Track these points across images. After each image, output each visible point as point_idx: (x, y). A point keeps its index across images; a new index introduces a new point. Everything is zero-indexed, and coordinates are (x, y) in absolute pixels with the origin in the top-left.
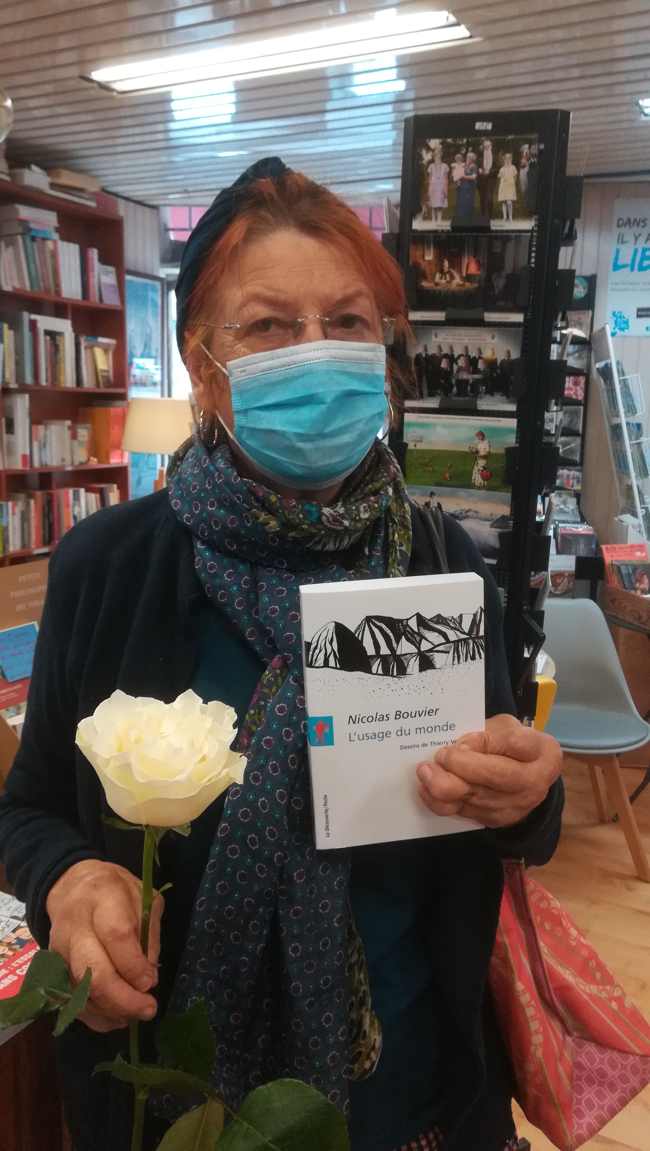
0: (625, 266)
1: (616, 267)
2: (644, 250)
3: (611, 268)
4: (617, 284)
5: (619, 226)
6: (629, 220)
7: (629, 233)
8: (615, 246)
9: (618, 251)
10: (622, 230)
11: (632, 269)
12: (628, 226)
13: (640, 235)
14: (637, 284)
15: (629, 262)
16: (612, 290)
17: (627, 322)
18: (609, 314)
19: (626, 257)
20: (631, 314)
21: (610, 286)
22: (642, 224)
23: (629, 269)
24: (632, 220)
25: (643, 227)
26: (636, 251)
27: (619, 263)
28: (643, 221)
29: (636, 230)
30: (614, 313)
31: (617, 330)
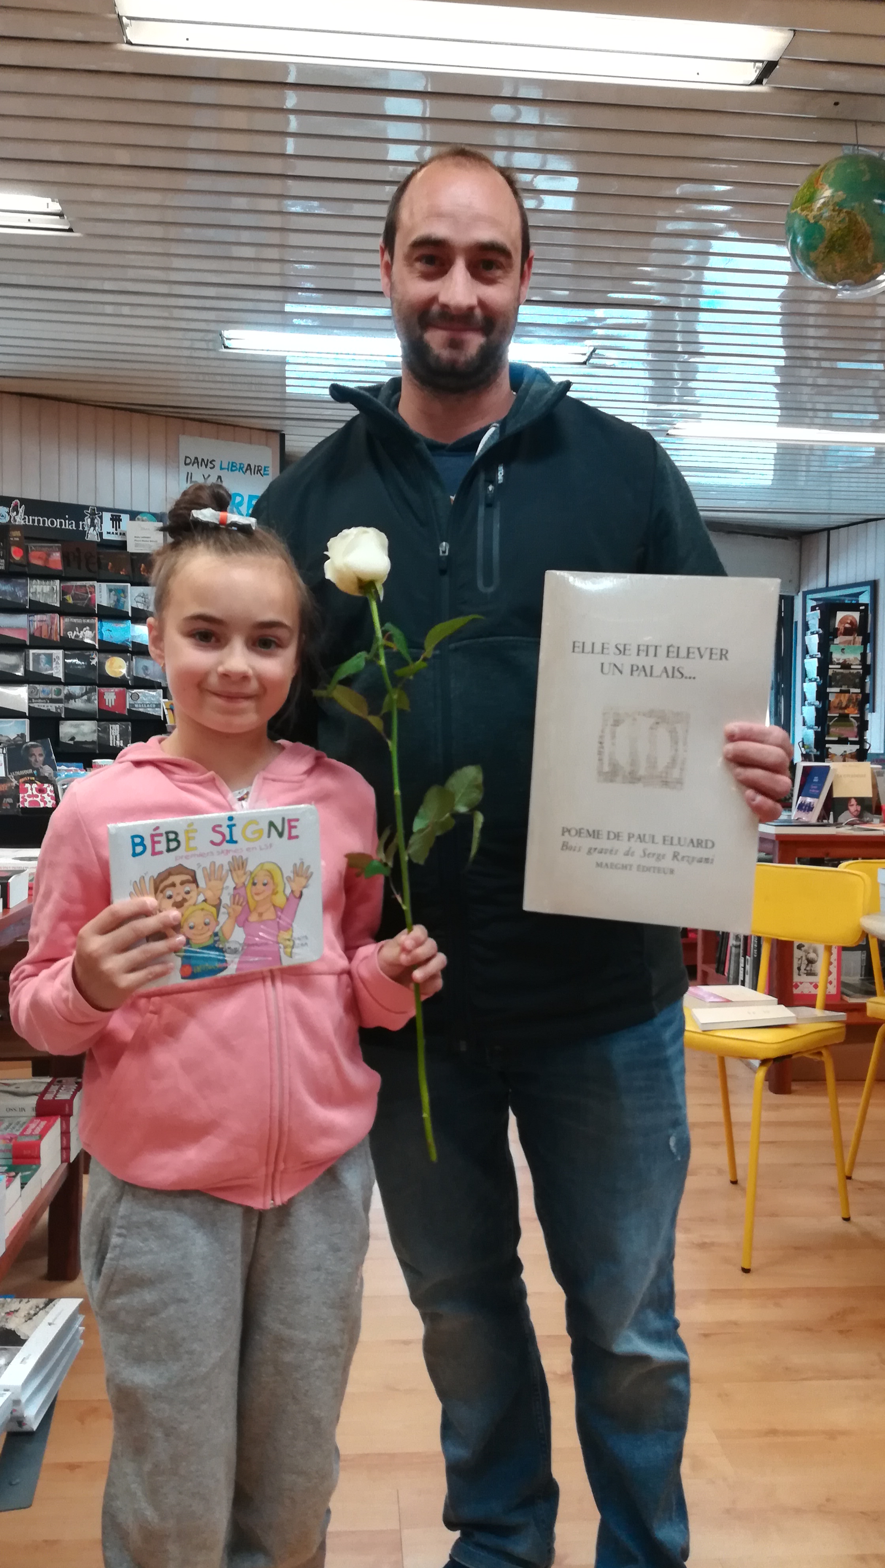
5: (186, 464)
6: (196, 458)
10: (190, 468)
12: (196, 465)
13: (209, 476)
22: (210, 465)
24: (200, 461)
25: (211, 468)
28: (211, 463)
29: (204, 471)
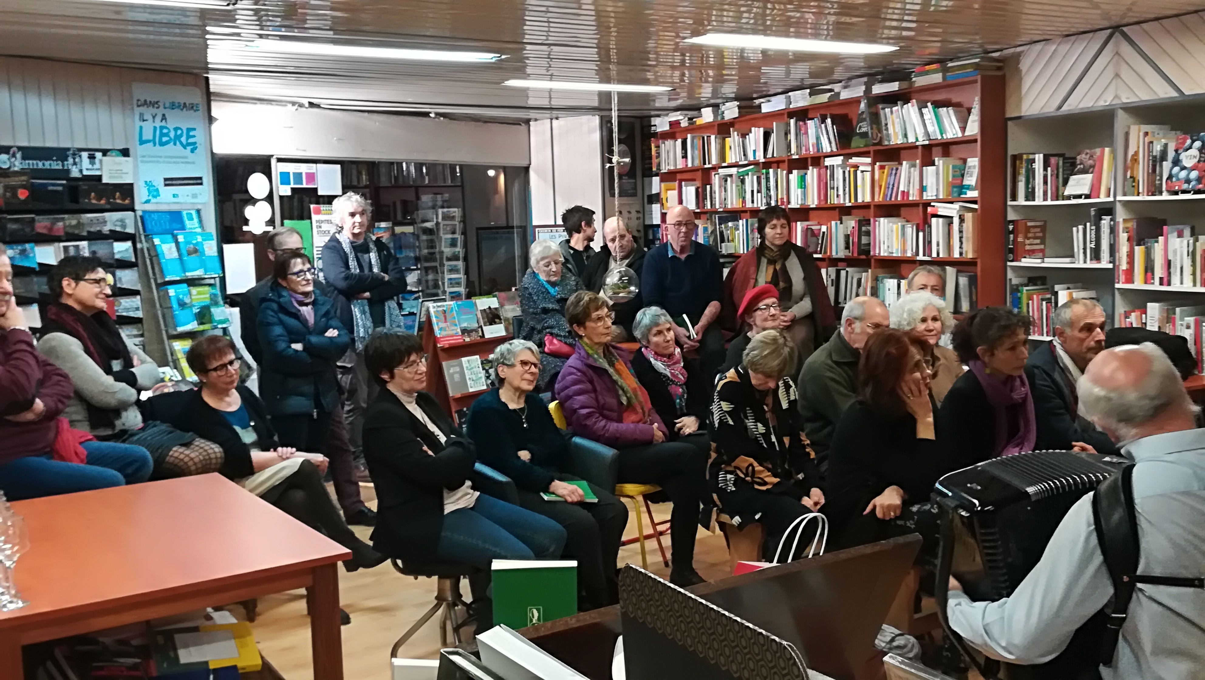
0: (148, 141)
1: (142, 142)
2: (162, 128)
3: (138, 143)
4: (144, 157)
7: (148, 112)
8: (138, 123)
9: (141, 128)
10: (142, 109)
11: (155, 145)
12: (145, 106)
13: (156, 115)
14: (161, 157)
15: (151, 138)
16: (142, 162)
17: (157, 190)
18: (142, 184)
19: (148, 134)
20: (160, 183)
21: (140, 159)
22: (155, 106)
23: (151, 144)
24: (147, 102)
25: (157, 108)
26: (155, 128)
27: (144, 138)
28: (156, 103)
29: (154, 111)
30: (146, 182)
31: (150, 197)
